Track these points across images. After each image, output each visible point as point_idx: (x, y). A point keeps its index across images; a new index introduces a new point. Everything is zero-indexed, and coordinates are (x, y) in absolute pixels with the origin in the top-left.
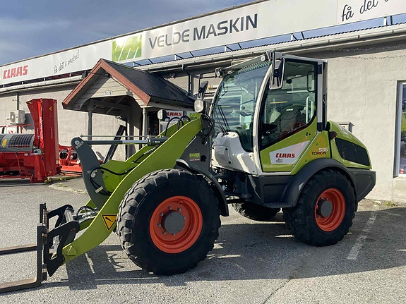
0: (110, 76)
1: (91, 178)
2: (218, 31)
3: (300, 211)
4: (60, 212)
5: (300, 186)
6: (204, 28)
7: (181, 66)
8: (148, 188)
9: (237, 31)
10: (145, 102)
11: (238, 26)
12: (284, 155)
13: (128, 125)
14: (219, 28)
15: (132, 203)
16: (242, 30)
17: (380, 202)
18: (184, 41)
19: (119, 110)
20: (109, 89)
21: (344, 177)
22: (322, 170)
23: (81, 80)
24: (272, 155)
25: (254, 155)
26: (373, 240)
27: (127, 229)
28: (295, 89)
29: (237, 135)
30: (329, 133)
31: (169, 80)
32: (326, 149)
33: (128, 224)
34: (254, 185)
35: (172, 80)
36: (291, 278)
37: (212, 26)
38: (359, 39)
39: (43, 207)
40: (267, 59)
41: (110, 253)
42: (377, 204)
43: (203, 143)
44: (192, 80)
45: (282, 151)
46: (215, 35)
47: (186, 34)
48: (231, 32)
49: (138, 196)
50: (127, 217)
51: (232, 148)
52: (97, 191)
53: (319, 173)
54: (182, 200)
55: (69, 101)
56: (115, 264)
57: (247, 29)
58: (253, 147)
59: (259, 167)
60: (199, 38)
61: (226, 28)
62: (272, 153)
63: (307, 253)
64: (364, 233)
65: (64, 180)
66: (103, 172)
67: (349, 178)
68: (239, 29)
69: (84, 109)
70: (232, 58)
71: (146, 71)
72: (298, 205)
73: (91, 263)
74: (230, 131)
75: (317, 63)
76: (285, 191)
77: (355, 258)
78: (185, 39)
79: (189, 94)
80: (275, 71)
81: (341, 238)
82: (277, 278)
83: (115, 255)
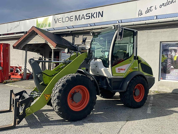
0: (37, 34)
1: (38, 78)
2: (86, 17)
3: (128, 93)
4: (20, 94)
5: (128, 83)
6: (79, 16)
7: (69, 31)
8: (67, 81)
9: (94, 18)
10: (54, 46)
11: (95, 15)
12: (121, 69)
13: (43, 57)
14: (87, 16)
15: (60, 88)
16: (96, 17)
17: (153, 91)
18: (70, 21)
19: (39, 50)
20: (37, 40)
21: (144, 79)
22: (136, 76)
23: (22, 36)
24: (117, 69)
25: (109, 69)
26: (155, 106)
27: (58, 100)
28: (118, 44)
29: (101, 60)
30: (138, 61)
31: (64, 37)
32: (137, 67)
33: (58, 97)
34: (109, 82)
35: (64, 38)
36: (127, 121)
37: (83, 15)
38: (145, 24)
39: (12, 91)
40: (115, 28)
41: (44, 113)
42: (152, 92)
43: (87, 63)
44: (74, 38)
45: (120, 67)
46: (85, 19)
47: (71, 18)
48: (92, 18)
49: (63, 85)
50: (57, 94)
51: (99, 66)
52: (40, 83)
53: (135, 77)
54: (81, 87)
55: (16, 45)
56: (49, 117)
57: (99, 17)
58: (109, 65)
59: (111, 74)
60: (77, 20)
61: (89, 16)
62: (117, 68)
63: (131, 111)
64: (151, 103)
65: (12, 82)
66: (43, 75)
67: (146, 80)
68: (95, 17)
69: (23, 49)
70: (92, 29)
71: (53, 33)
72: (127, 90)
73: (37, 117)
74: (97, 59)
75: (134, 31)
76: (121, 84)
77: (150, 113)
78: (71, 20)
79: (72, 44)
80: (119, 33)
81: (143, 105)
82: (122, 121)
83: (47, 113)
